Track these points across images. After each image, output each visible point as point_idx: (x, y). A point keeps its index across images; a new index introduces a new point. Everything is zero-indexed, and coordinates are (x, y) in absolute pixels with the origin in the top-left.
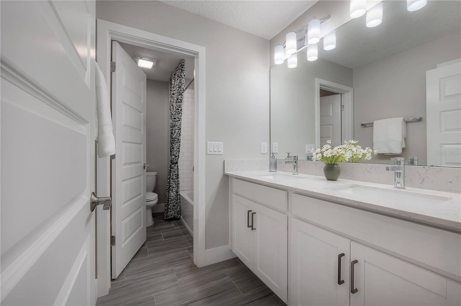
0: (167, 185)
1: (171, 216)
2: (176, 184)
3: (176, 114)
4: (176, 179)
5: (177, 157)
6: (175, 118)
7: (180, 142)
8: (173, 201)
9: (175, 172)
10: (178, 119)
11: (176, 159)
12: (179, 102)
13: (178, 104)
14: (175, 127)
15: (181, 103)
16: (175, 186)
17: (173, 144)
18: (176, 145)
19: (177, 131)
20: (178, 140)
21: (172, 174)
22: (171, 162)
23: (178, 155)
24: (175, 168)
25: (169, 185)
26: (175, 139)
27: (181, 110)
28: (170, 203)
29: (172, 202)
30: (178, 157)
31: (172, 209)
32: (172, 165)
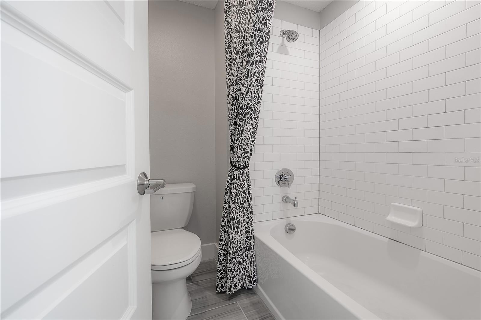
0: (224, 217)
1: (235, 286)
2: (244, 213)
3: (255, 43)
4: (245, 201)
5: (249, 154)
6: (252, 55)
7: (258, 117)
8: (240, 253)
9: (242, 188)
10: (259, 59)
11: (246, 157)
12: (266, 9)
13: (261, 14)
14: (249, 79)
15: (269, 13)
16: (243, 219)
17: (242, 123)
18: (249, 125)
19: (253, 89)
20: (254, 113)
21: (234, 191)
22: (233, 166)
23: (251, 150)
24: (244, 177)
25: (228, 216)
26: (247, 109)
27: (268, 34)
28: (233, 258)
29: (236, 255)
30: (251, 154)
31: (237, 270)
32: (236, 170)
